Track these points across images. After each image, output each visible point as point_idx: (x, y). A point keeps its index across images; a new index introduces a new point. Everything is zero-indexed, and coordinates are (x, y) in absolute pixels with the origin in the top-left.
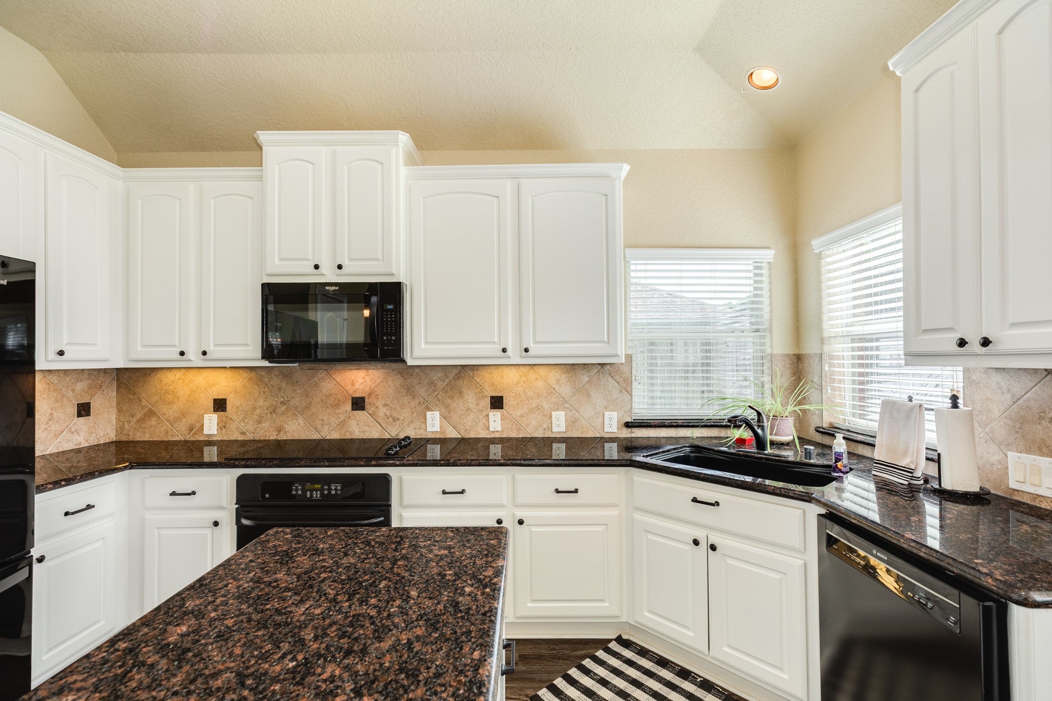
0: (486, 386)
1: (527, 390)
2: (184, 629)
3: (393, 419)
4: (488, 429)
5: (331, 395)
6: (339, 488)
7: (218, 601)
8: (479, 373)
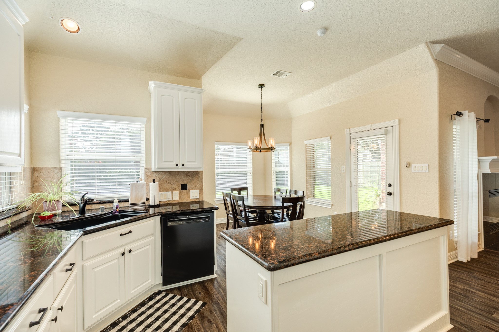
2: (328, 241)
7: (317, 243)
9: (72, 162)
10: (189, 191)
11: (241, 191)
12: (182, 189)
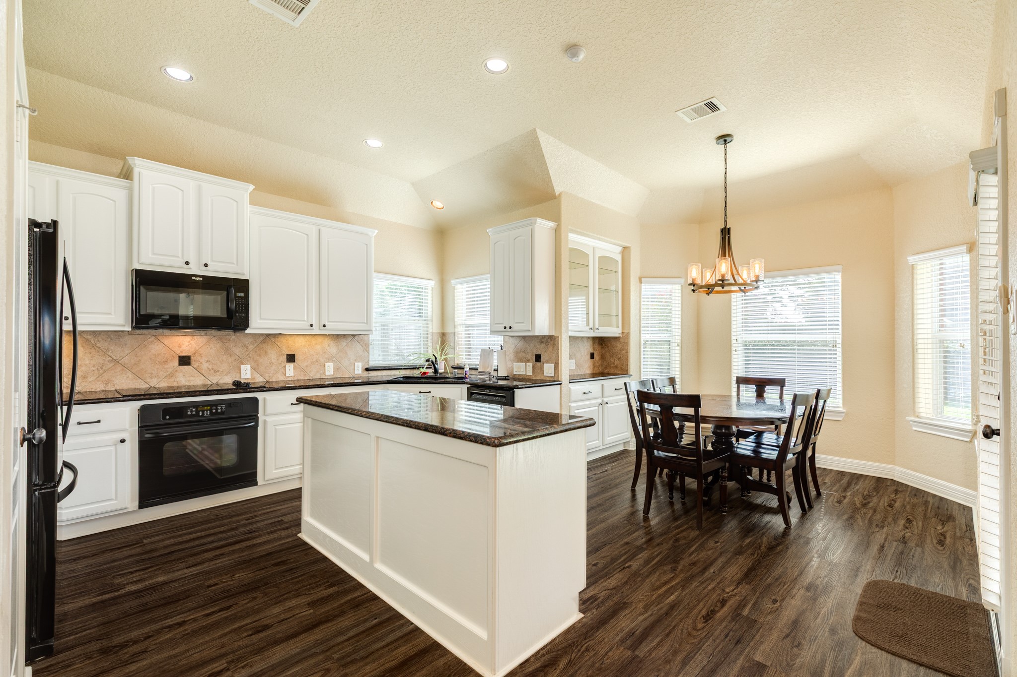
0: (284, 348)
1: (310, 350)
3: (215, 371)
4: (285, 375)
5: (159, 355)
6: (224, 407)
8: (279, 339)
9: (466, 327)
10: (543, 364)
11: (765, 386)
12: (536, 361)
